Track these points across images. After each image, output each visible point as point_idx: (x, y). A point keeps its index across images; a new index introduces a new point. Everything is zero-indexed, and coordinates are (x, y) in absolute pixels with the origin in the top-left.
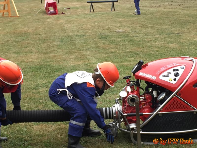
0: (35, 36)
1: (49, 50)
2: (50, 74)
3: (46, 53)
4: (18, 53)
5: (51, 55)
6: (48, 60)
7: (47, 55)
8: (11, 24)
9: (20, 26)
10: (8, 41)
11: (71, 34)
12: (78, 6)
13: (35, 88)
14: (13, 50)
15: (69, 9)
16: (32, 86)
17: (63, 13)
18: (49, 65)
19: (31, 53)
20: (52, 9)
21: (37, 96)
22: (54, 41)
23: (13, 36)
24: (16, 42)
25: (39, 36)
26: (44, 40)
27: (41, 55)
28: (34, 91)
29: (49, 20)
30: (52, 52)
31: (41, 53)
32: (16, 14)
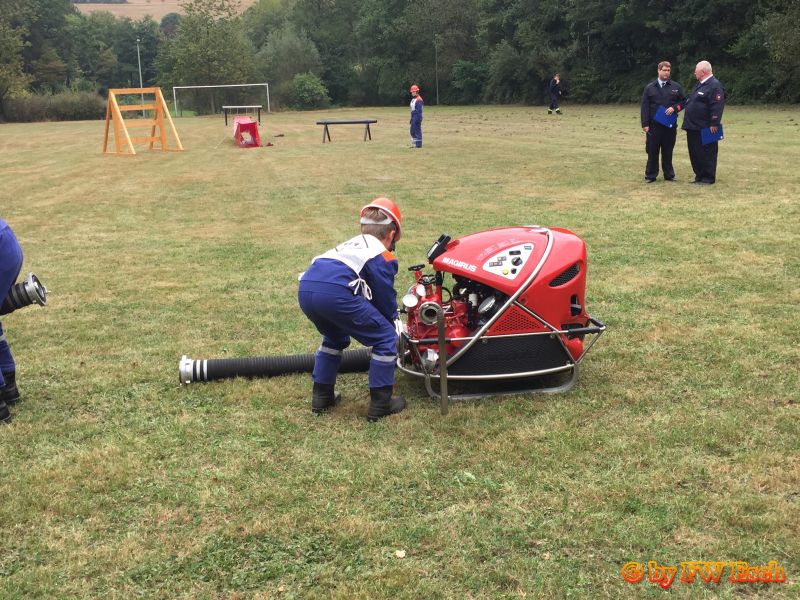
0: (217, 189)
1: (247, 216)
2: (252, 262)
3: (241, 222)
4: (186, 221)
5: (253, 224)
6: (247, 235)
7: (244, 226)
8: (168, 165)
9: (185, 168)
10: (164, 198)
11: (288, 185)
12: (298, 131)
13: (225, 291)
14: (176, 215)
15: (282, 136)
16: (219, 286)
17: (269, 145)
18: (251, 245)
19: (213, 220)
20: (247, 137)
21: (230, 306)
22: (255, 197)
23: (173, 187)
24: (180, 199)
25: (226, 188)
26: (237, 197)
27: (233, 226)
28: (224, 296)
29: (243, 157)
30: (253, 219)
31: (233, 220)
32: (178, 146)
